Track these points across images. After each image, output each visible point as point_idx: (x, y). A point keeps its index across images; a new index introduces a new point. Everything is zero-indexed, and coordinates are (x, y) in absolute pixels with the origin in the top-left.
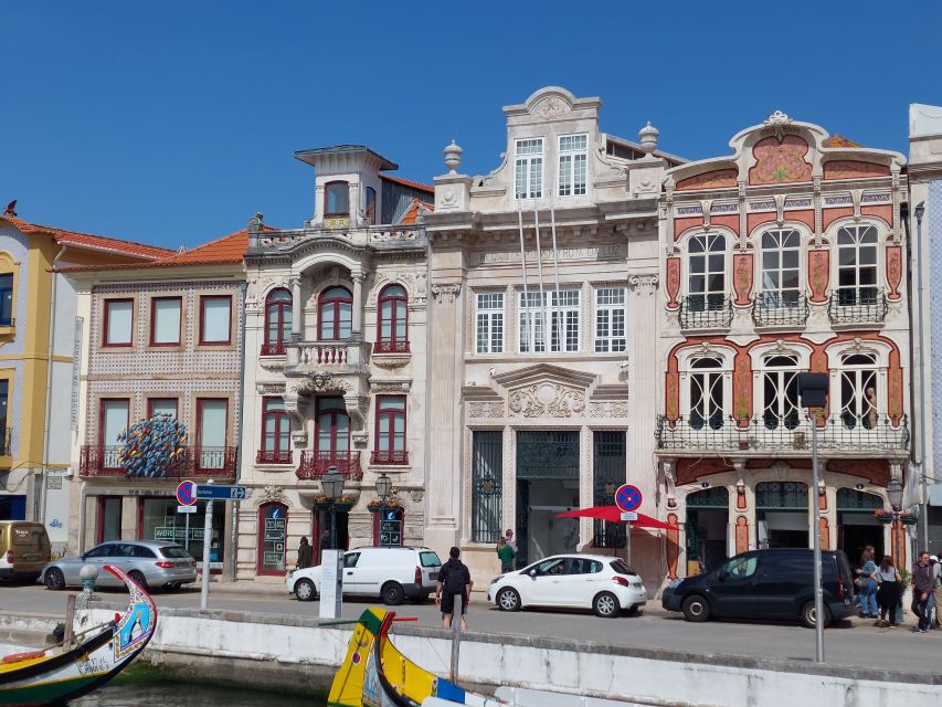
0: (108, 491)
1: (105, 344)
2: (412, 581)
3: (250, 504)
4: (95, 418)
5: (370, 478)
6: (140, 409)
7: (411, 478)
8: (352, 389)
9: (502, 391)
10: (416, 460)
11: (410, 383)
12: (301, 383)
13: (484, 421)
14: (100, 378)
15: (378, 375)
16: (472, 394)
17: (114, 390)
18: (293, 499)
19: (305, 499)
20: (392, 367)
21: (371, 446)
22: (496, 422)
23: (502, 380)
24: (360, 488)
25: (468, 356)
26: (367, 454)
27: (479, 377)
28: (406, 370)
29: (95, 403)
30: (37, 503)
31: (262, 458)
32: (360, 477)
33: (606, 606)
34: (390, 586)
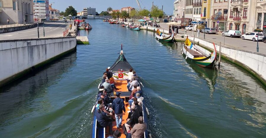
0: (214, 21)
1: (215, 2)
2: (234, 34)
3: (228, 23)
4: (213, 12)
5: (242, 20)
6: (218, 10)
7: (247, 20)
8: (239, 7)
9: (262, 7)
10: (248, 18)
11: (248, 6)
12: (233, 7)
13: (259, 12)
14: (214, 7)
15: (244, 5)
16: (258, 8)
17: (215, 8)
18: (233, 23)
19: (235, 23)
20: (246, 4)
21: (243, 16)
22: (261, 12)
23: (262, 5)
24: (241, 22)
25: (258, 2)
26: (242, 17)
27: (259, 5)
28: (248, 4)
29: (213, 10)
30: (208, 23)
31: (230, 17)
32: (241, 20)
33: (254, 40)
34: (231, 35)
